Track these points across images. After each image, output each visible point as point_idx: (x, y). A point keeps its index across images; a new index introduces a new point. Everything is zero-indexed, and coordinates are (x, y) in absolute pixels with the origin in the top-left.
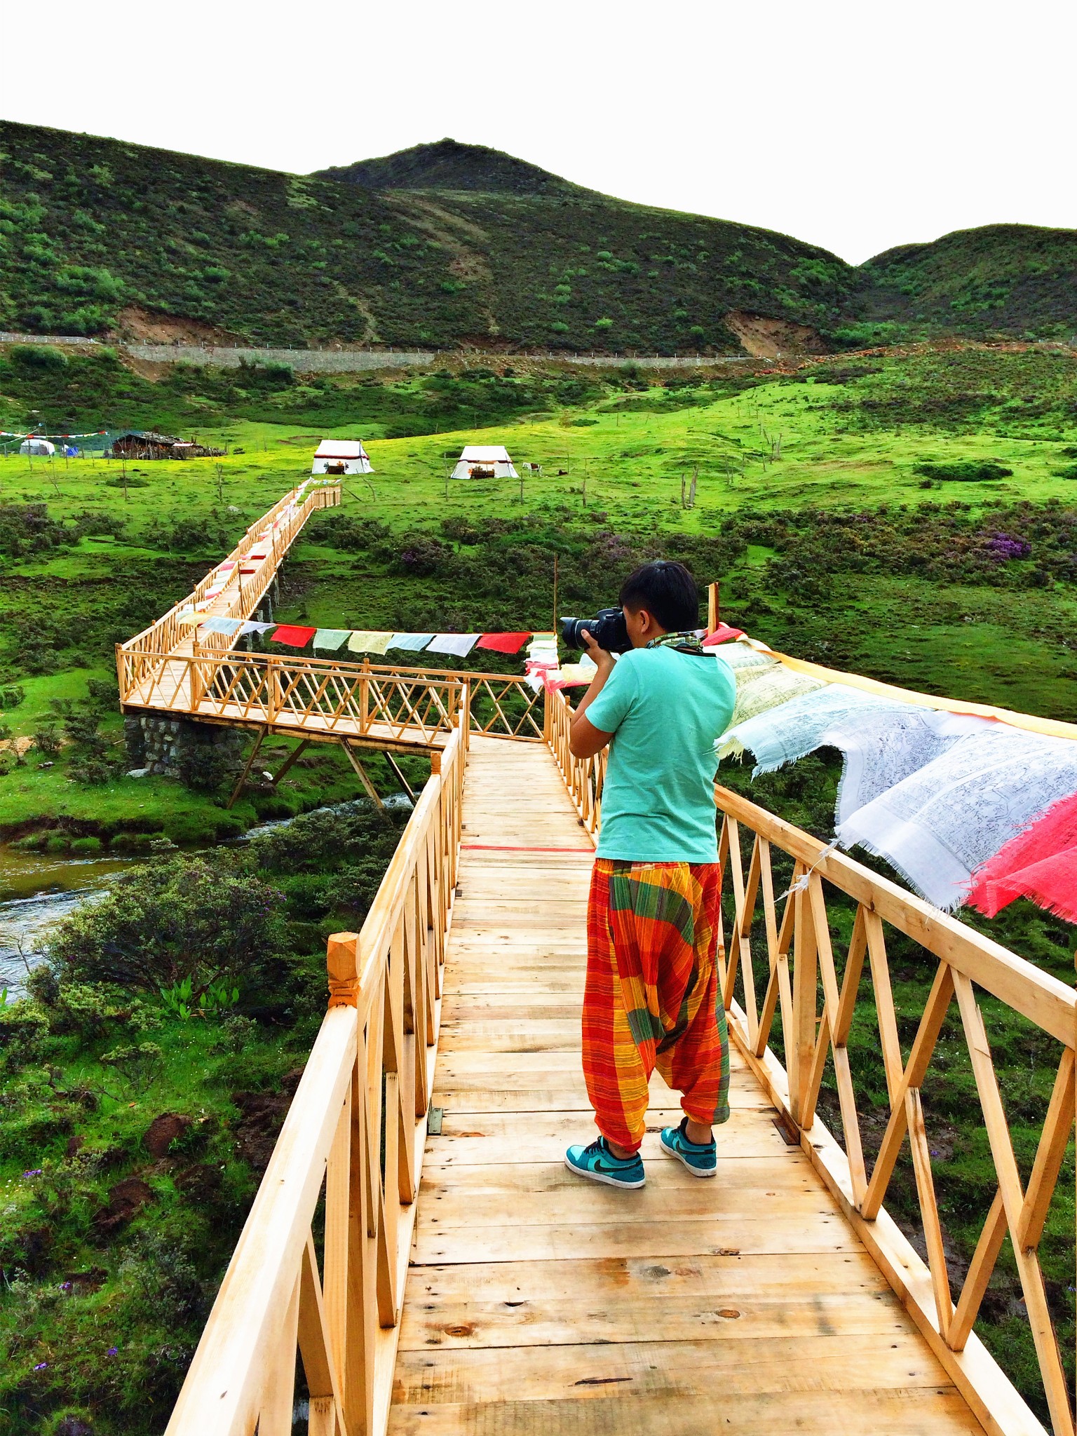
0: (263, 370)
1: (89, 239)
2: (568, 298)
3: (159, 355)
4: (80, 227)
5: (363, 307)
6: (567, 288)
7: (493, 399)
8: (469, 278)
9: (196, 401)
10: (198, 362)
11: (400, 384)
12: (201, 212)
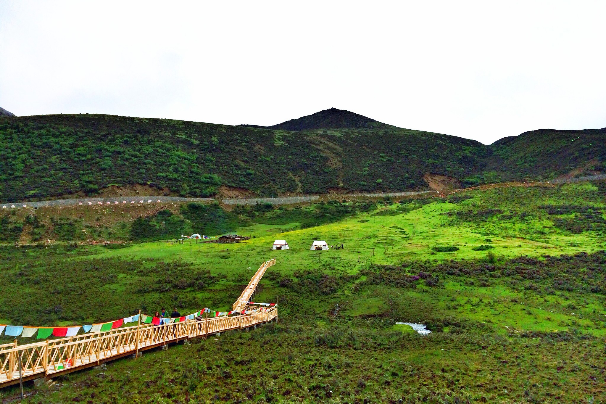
0: (264, 205)
1: (211, 164)
2: (367, 172)
3: (231, 202)
4: (208, 160)
5: (297, 180)
6: (367, 169)
7: (338, 212)
8: (334, 166)
9: (242, 217)
10: (243, 204)
11: (307, 207)
12: (246, 150)
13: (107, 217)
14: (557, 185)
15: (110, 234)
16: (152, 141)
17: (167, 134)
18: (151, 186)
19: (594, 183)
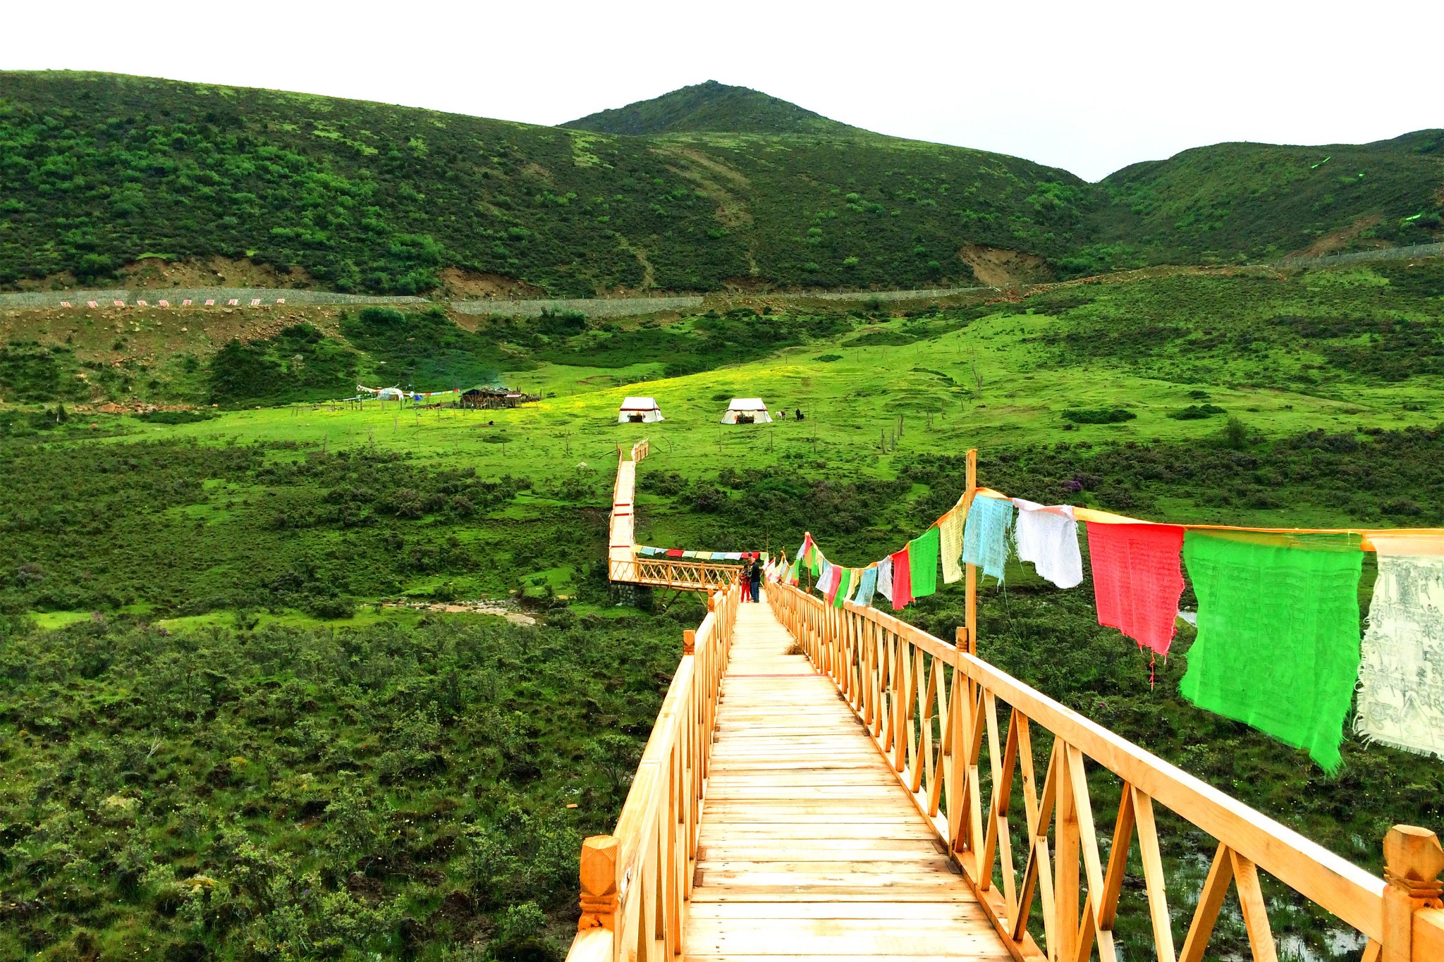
0: (561, 318)
1: (413, 209)
2: (819, 239)
3: (477, 308)
4: (405, 198)
5: (641, 255)
6: (819, 230)
7: (754, 337)
8: (733, 224)
9: (507, 347)
10: (508, 313)
11: (675, 325)
12: (503, 177)
13: (143, 341)
14: (1288, 273)
15: (153, 385)
16: (251, 143)
17: (288, 127)
18: (256, 261)
19: (1379, 268)
